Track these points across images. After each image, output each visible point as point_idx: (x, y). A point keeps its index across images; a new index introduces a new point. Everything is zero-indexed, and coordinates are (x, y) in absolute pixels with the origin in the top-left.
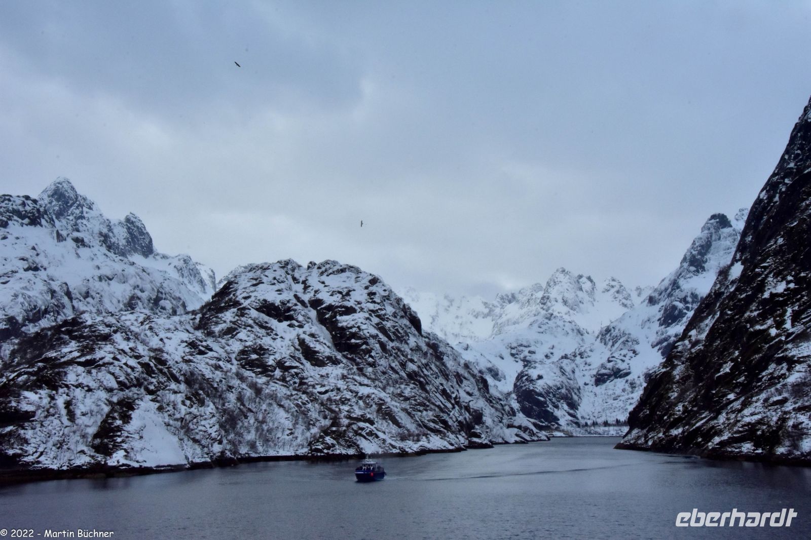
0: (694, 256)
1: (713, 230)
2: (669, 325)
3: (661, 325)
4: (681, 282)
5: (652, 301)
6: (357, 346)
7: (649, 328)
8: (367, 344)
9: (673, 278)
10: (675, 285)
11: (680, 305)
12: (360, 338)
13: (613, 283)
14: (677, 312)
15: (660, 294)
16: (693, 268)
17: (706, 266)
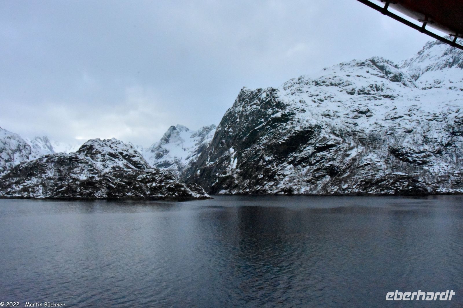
0: (166, 138)
1: (171, 131)
2: (158, 159)
3: (156, 159)
4: (162, 146)
5: (152, 151)
6: (141, 167)
7: (152, 159)
8: (143, 166)
9: (159, 144)
10: (160, 147)
11: (162, 153)
12: (140, 164)
13: (130, 144)
14: (160, 155)
15: (155, 149)
16: (165, 142)
17: (169, 141)
